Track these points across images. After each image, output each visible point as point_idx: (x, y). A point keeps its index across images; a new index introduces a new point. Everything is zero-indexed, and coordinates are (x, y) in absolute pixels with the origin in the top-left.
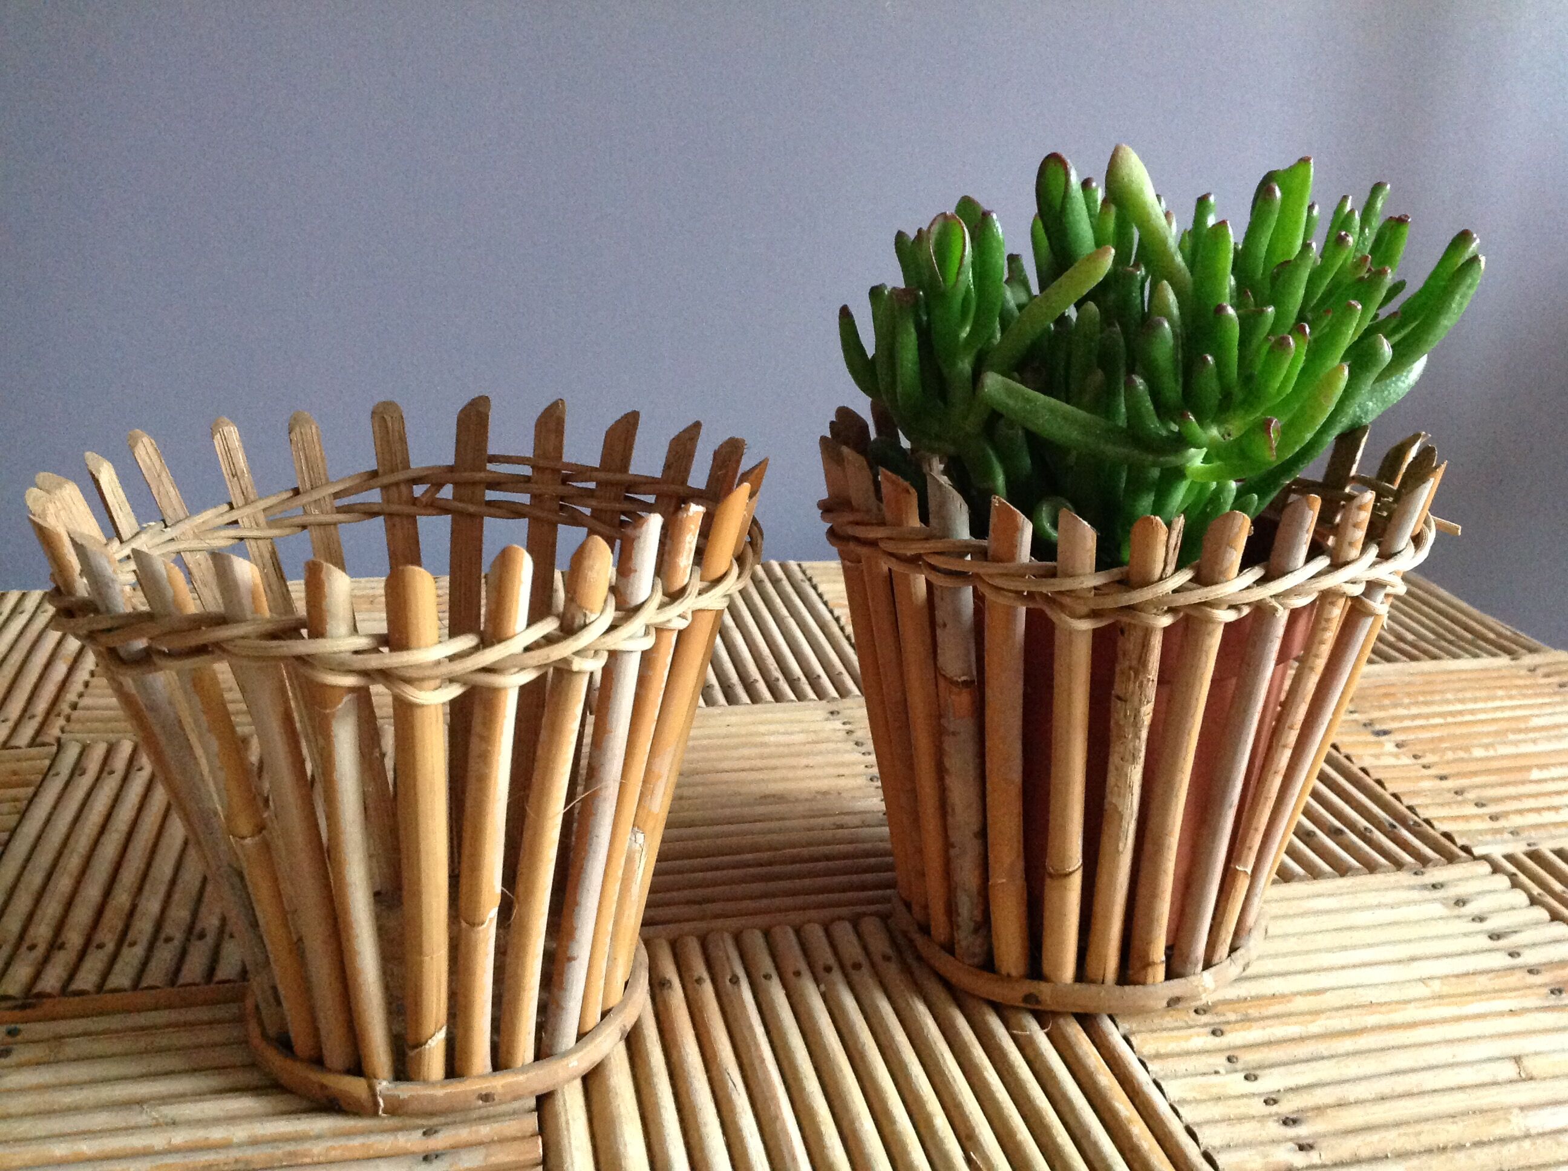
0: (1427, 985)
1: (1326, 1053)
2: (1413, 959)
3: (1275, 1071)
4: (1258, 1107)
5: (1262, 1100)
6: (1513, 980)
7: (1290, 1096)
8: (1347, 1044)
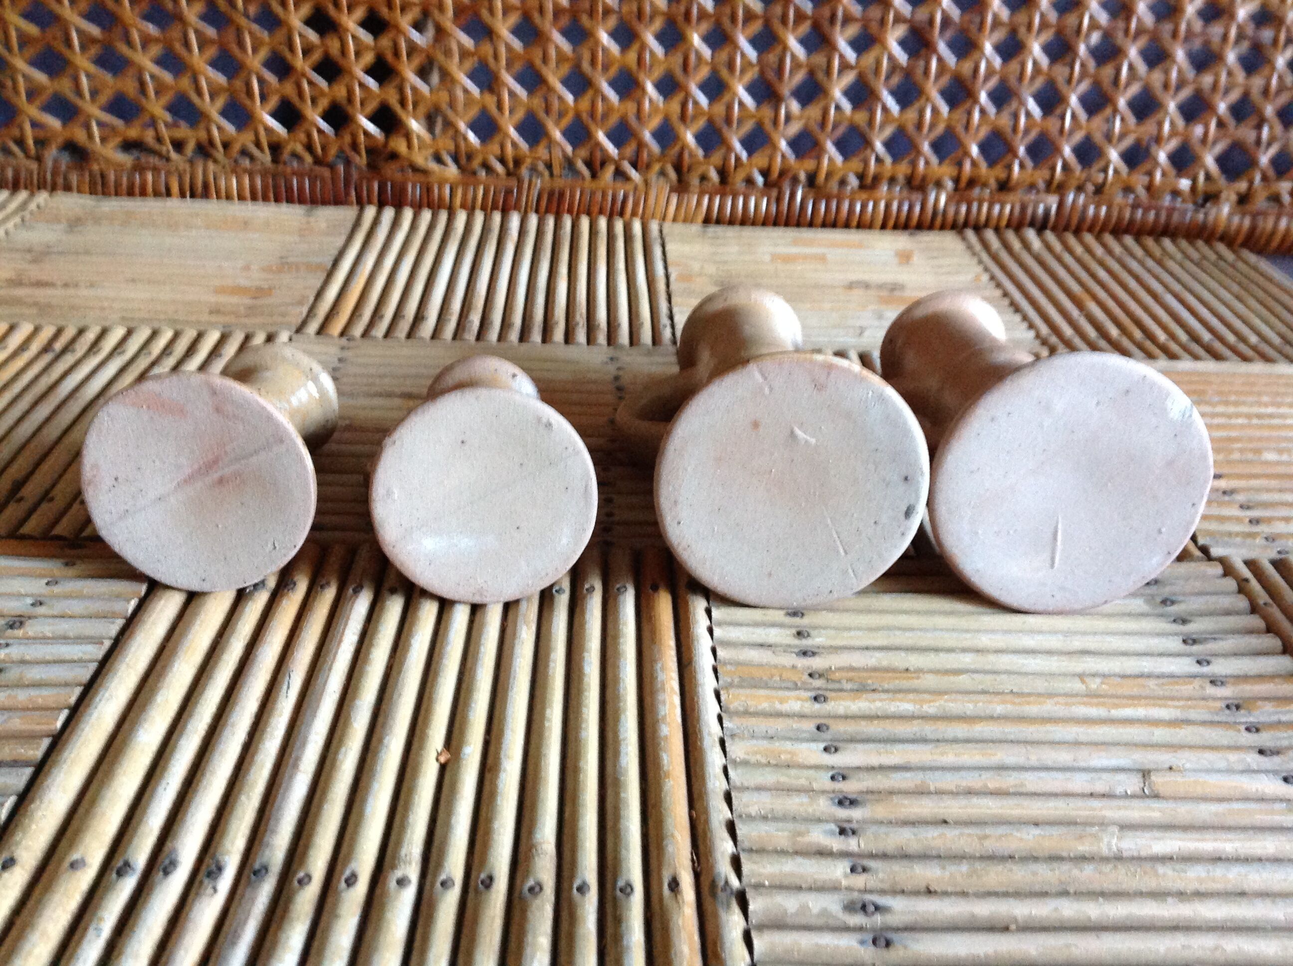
0: (1083, 682)
1: (930, 736)
2: (1085, 652)
3: (860, 747)
4: (823, 781)
5: (830, 774)
6: (1188, 689)
7: (862, 775)
8: (960, 730)
